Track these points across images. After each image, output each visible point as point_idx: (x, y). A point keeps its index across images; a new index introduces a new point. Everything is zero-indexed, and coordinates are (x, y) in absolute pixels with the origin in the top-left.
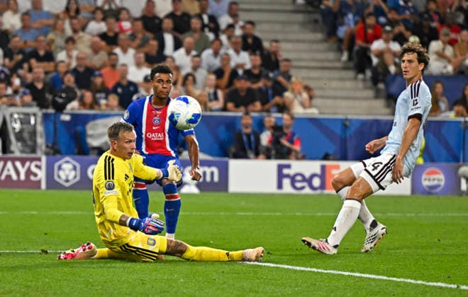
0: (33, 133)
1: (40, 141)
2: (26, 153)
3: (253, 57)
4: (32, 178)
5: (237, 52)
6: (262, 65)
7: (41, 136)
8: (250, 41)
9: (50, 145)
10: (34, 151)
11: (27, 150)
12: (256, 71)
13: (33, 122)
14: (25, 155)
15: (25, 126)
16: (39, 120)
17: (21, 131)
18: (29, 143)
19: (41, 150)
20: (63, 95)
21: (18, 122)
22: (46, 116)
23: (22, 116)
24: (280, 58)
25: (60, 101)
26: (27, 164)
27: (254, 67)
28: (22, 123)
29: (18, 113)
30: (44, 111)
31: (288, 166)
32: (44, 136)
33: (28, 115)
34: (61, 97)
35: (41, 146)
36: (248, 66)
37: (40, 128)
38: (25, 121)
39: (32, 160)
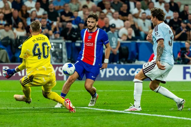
0: (61, 53)
1: (65, 56)
2: (57, 62)
3: (175, 13)
4: (59, 75)
5: (167, 11)
6: (179, 17)
7: (65, 54)
8: (173, 5)
9: (70, 58)
10: (61, 61)
11: (58, 61)
12: (176, 20)
13: (61, 47)
14: (57, 64)
15: (57, 49)
16: (64, 46)
17: (55, 52)
18: (60, 58)
19: (65, 61)
20: (76, 33)
21: (53, 47)
23: (55, 44)
24: (188, 14)
25: (74, 36)
26: (57, 68)
27: (175, 18)
28: (55, 48)
29: (53, 43)
30: (67, 41)
31: (189, 68)
32: (66, 54)
33: (58, 44)
34: (74, 34)
35: (65, 59)
36: (172, 18)
37: (64, 50)
38: (57, 46)
39: (59, 66)
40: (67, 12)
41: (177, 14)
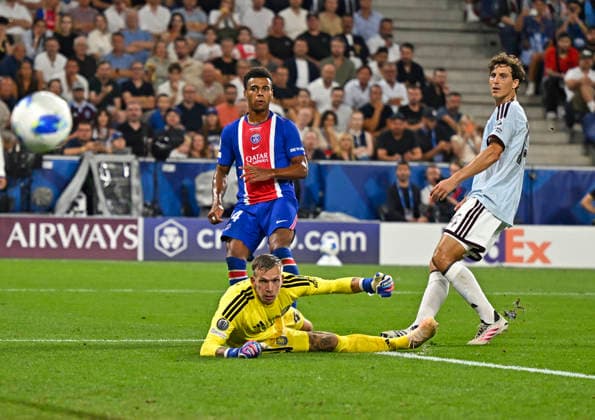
0: (128, 188)
1: (137, 197)
2: (117, 213)
3: (411, 90)
4: (126, 246)
5: (391, 83)
6: (422, 101)
7: (138, 193)
8: (407, 69)
9: (149, 204)
10: (128, 211)
11: (120, 210)
12: (416, 109)
13: (126, 174)
14: (116, 217)
15: (116, 179)
16: (135, 171)
17: (112, 185)
18: (122, 201)
19: (137, 210)
20: (166, 139)
21: (108, 173)
22: (143, 166)
23: (112, 166)
24: (446, 92)
25: (162, 146)
26: (120, 228)
27: (413, 103)
28: (112, 175)
29: (107, 163)
30: (141, 159)
32: (141, 193)
33: (120, 164)
34: (163, 142)
35: (137, 206)
36: (405, 102)
37: (136, 182)
38: (117, 172)
39: (125, 223)
40: (138, 84)
41: (418, 94)
